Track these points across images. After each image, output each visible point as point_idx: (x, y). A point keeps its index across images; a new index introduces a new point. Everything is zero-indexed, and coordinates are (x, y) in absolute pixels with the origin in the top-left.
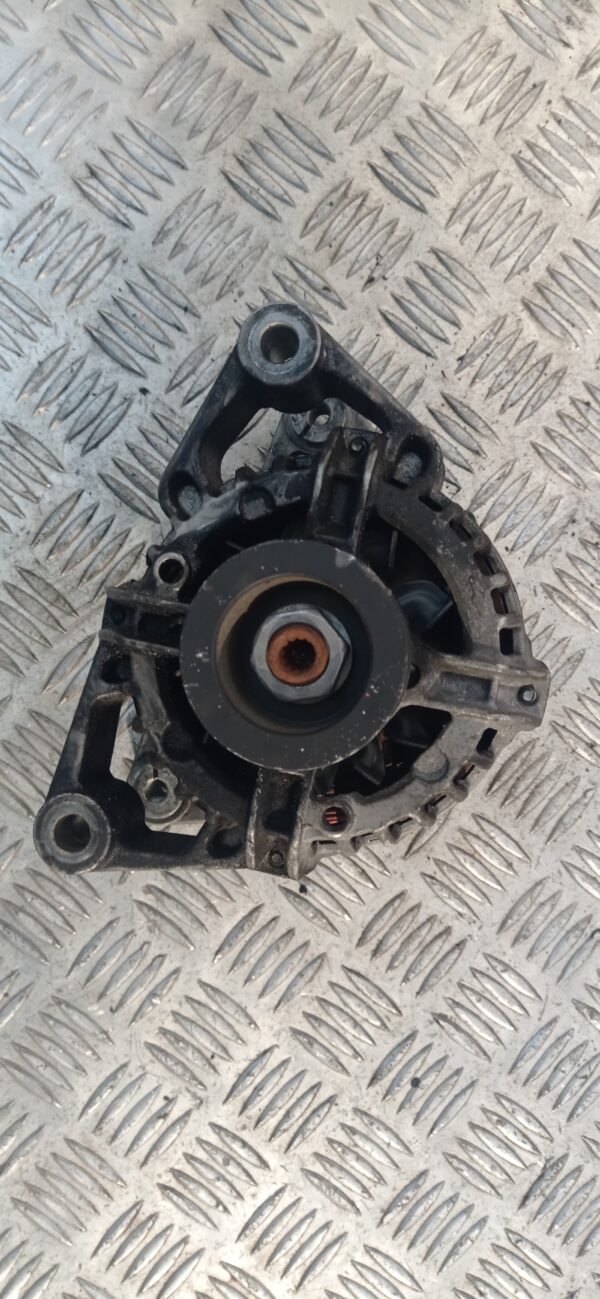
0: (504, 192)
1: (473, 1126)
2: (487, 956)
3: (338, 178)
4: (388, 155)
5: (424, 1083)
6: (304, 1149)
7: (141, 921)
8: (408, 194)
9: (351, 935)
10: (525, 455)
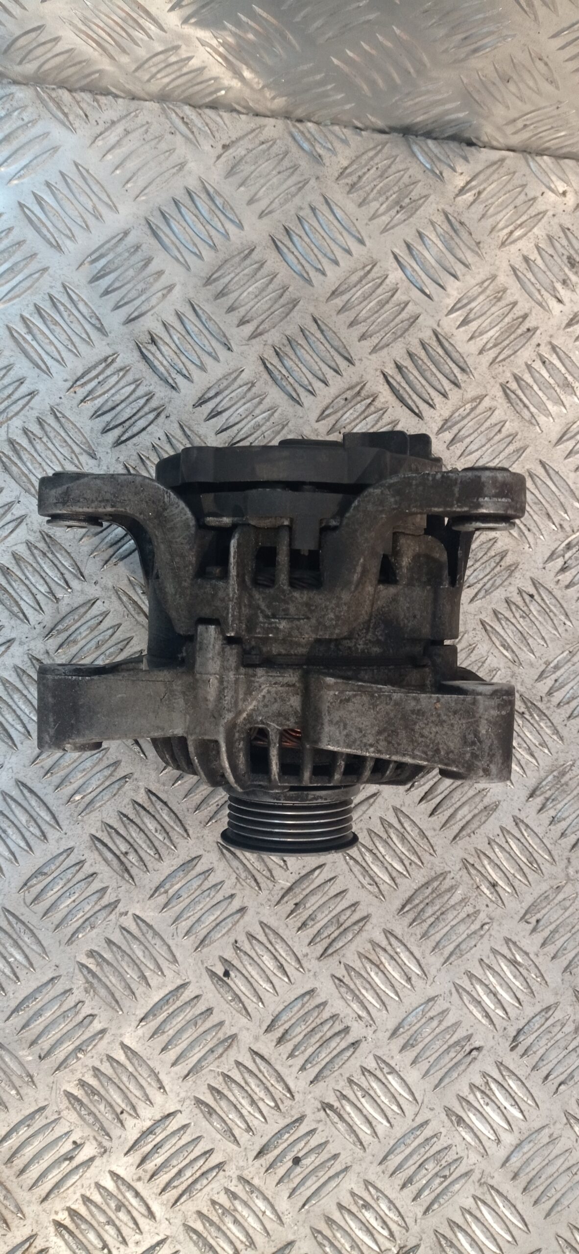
0: (489, 413)
1: (340, 1207)
2: (377, 1058)
3: (355, 379)
4: (399, 367)
5: (304, 1162)
6: (189, 1207)
7: (79, 982)
8: (410, 402)
9: (261, 1021)
10: (474, 629)
